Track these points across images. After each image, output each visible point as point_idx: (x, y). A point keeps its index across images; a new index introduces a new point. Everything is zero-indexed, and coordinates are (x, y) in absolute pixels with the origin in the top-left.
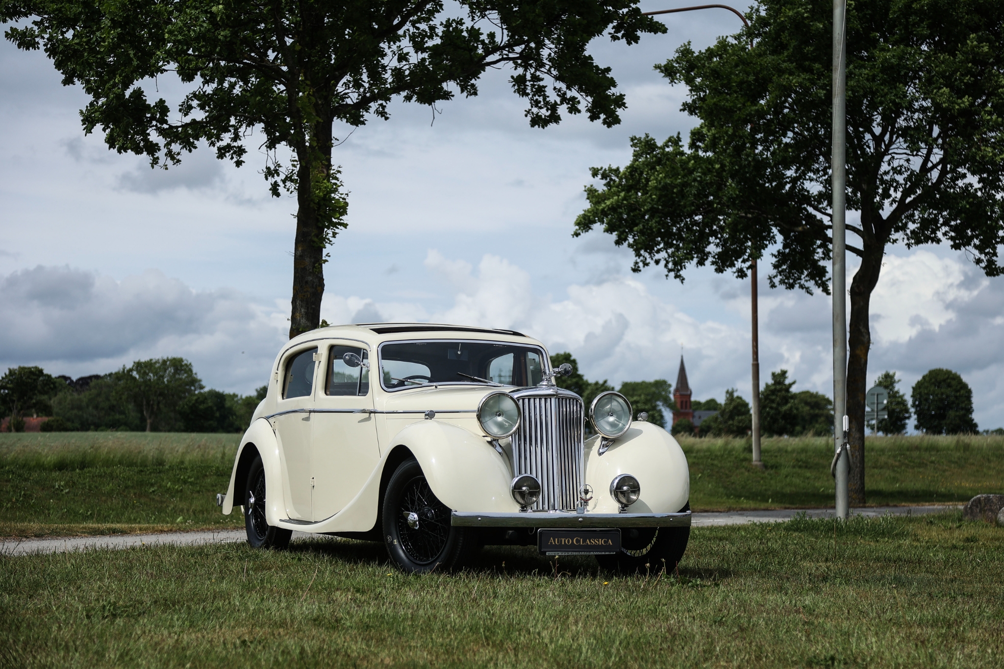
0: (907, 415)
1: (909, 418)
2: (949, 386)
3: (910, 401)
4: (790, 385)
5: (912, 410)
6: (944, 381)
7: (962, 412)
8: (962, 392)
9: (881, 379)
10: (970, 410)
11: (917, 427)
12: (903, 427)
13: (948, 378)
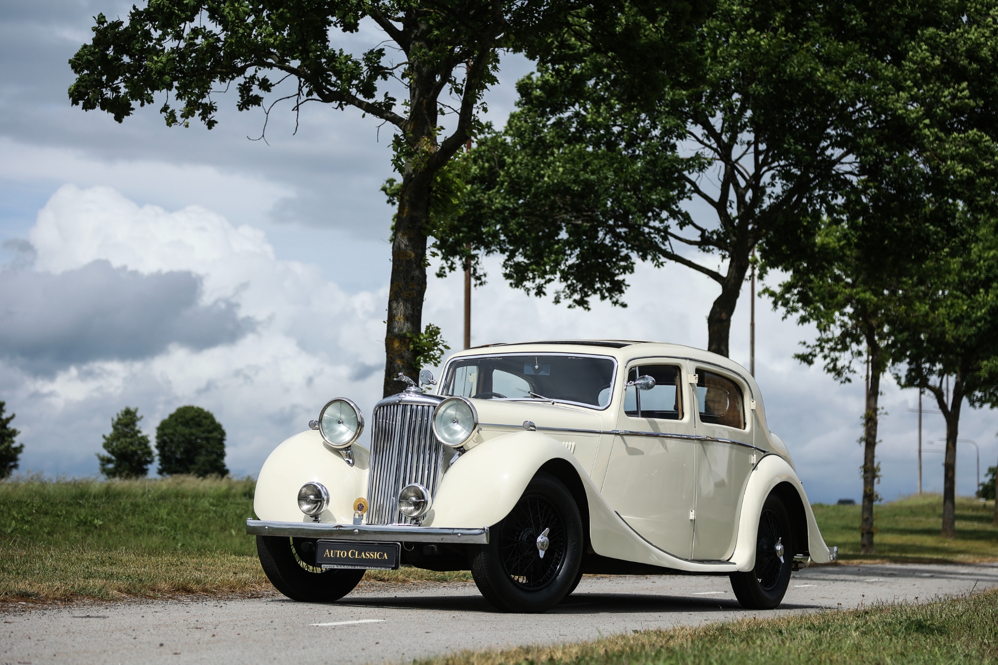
0: (148, 459)
1: (151, 462)
2: (199, 425)
3: (153, 443)
4: (8, 420)
5: (156, 451)
6: (192, 419)
7: (214, 456)
8: (215, 434)
9: (121, 416)
10: (222, 455)
11: (160, 472)
12: (144, 472)
13: (198, 416)
